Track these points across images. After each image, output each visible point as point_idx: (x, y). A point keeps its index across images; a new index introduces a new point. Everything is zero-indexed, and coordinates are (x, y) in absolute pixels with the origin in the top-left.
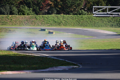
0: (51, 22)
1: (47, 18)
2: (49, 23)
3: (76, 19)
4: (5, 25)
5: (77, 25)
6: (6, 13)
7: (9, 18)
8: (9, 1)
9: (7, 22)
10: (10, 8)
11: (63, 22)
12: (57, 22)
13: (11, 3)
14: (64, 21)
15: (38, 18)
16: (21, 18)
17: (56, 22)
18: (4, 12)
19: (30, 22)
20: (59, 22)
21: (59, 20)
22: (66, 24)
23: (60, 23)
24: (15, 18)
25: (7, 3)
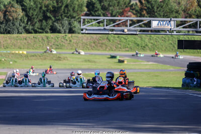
0: (131, 45)
1: (125, 39)
2: (127, 47)
3: (169, 40)
4: (61, 49)
5: (171, 50)
6: (62, 30)
7: (66, 39)
8: (67, 13)
9: (64, 44)
10: (70, 24)
11: (150, 45)
12: (140, 45)
13: (70, 15)
14: (152, 43)
15: (112, 38)
16: (86, 38)
17: (138, 45)
18: (60, 30)
19: (99, 45)
20: (143, 45)
21: (143, 42)
22: (154, 49)
23: (144, 47)
24: (76, 38)
25: (65, 16)
